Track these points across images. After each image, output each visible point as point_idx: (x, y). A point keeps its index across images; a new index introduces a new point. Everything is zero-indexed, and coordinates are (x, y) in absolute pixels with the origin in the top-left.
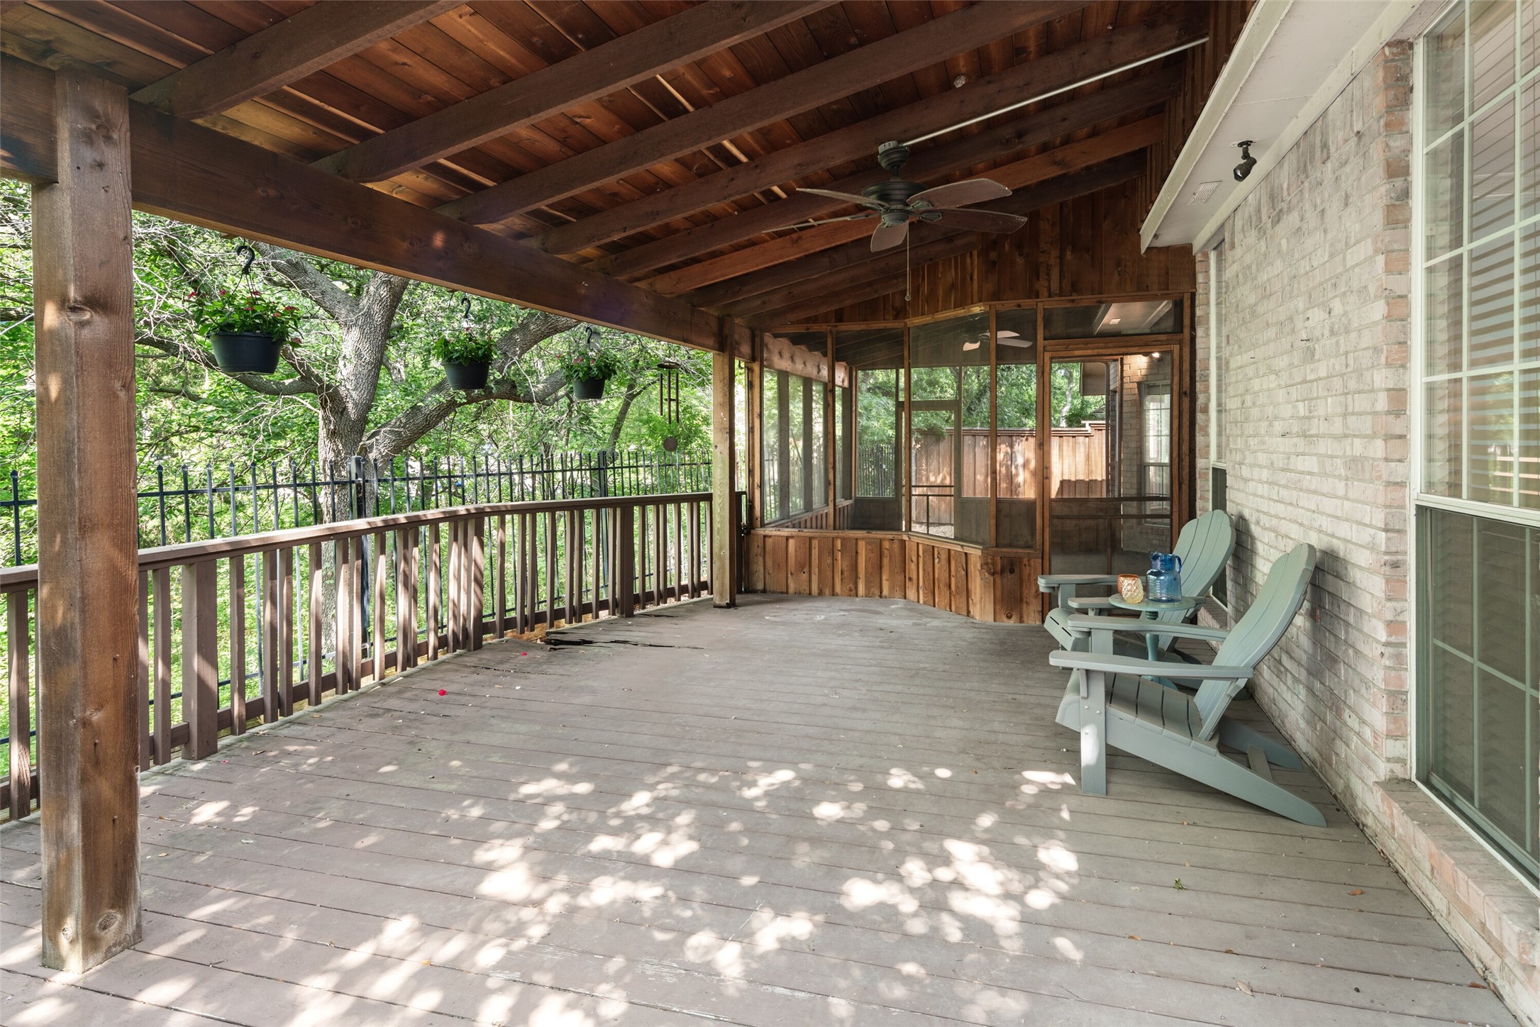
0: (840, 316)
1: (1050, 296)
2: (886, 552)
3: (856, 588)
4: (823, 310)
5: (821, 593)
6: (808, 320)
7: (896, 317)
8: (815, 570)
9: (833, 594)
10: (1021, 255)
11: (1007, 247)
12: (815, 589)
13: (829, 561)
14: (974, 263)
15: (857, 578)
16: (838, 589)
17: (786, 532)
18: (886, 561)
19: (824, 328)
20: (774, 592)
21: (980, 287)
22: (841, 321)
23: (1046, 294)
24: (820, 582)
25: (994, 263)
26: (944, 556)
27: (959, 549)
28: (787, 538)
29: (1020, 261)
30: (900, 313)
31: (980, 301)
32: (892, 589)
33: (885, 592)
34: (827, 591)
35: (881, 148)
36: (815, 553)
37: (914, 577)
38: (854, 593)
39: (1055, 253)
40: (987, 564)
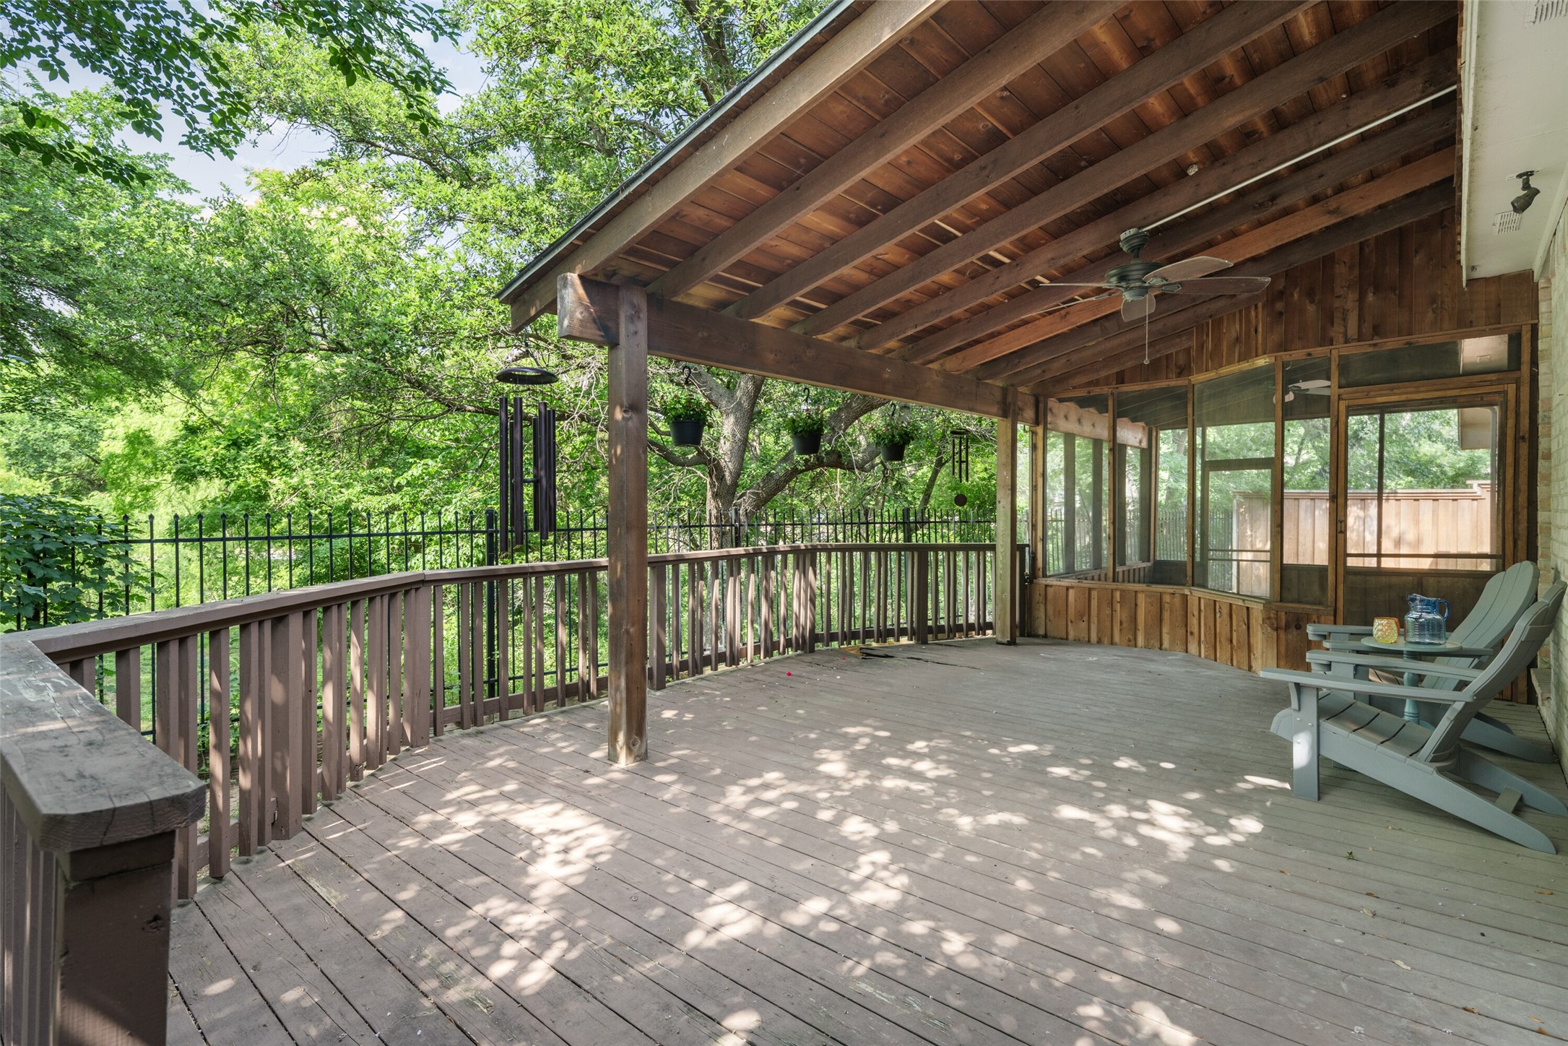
0: (1121, 378)
1: (1346, 342)
2: (1167, 606)
3: (1135, 639)
4: (1103, 374)
5: (1099, 642)
6: (1090, 384)
7: (1179, 375)
8: (1094, 619)
9: (1112, 643)
10: (1312, 302)
11: (1296, 296)
12: (1094, 638)
13: (1108, 611)
14: (1259, 317)
15: (1136, 629)
16: (1117, 639)
17: (1066, 582)
18: (1166, 615)
19: (1105, 390)
20: (1054, 638)
21: (1265, 339)
22: (1123, 382)
23: (1342, 340)
24: (1098, 631)
25: (1281, 314)
26: (1225, 611)
27: (1240, 603)
28: (1068, 588)
29: (1311, 309)
30: (1183, 371)
31: (1264, 353)
32: (1172, 642)
33: (1166, 644)
34: (1106, 640)
35: (1123, 236)
36: (1094, 603)
37: (1196, 631)
38: (1133, 643)
39: (1352, 297)
40: (1269, 618)
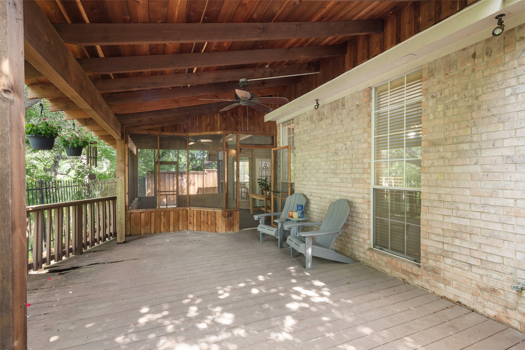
0: (163, 130)
1: (241, 131)
2: (180, 214)
3: (169, 229)
4: (157, 126)
5: (155, 232)
6: (150, 129)
7: (184, 132)
8: (153, 224)
9: (160, 232)
10: (233, 117)
11: (229, 114)
12: (153, 231)
13: (159, 220)
14: (218, 118)
15: (170, 225)
16: (162, 230)
17: (140, 211)
18: (181, 218)
19: (156, 133)
20: (135, 235)
21: (220, 125)
23: (240, 130)
24: (155, 228)
25: (225, 119)
26: (206, 214)
27: (212, 210)
28: (141, 213)
29: (232, 119)
30: (185, 131)
31: (221, 130)
32: (183, 227)
33: (180, 229)
34: (158, 231)
35: (241, 80)
36: (153, 218)
37: (192, 222)
38: (168, 231)
39: (242, 118)
40: (223, 214)
